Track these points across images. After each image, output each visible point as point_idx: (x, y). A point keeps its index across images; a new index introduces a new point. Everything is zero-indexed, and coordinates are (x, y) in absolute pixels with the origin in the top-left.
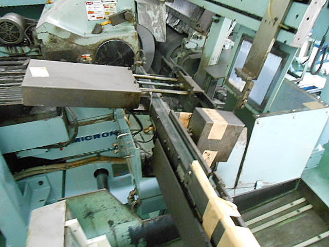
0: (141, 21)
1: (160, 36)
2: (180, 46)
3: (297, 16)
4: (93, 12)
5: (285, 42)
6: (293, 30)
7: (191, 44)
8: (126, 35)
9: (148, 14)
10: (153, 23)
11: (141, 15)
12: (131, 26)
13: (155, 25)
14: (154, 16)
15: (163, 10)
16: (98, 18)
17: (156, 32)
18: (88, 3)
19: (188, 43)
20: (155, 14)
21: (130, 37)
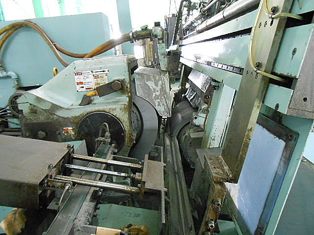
0: (139, 92)
1: (163, 110)
2: (190, 122)
3: (294, 52)
5: (277, 106)
7: (199, 121)
8: (113, 107)
9: (147, 84)
10: (154, 95)
11: (139, 86)
12: (124, 99)
13: (157, 97)
14: (154, 87)
15: (166, 80)
16: (87, 89)
17: (159, 105)
18: (77, 74)
19: (196, 118)
20: (156, 85)
21: (118, 110)
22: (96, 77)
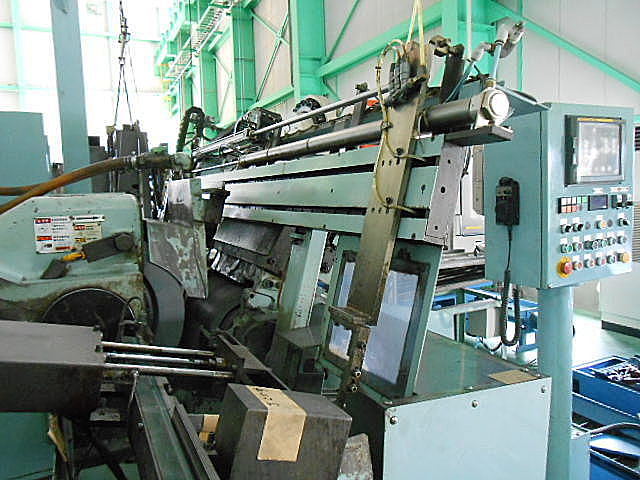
0: (154, 257)
1: (194, 286)
2: (239, 306)
3: (423, 188)
4: (49, 238)
5: (414, 236)
6: (422, 213)
7: (261, 299)
8: (116, 278)
9: (169, 243)
10: (180, 262)
11: (155, 246)
12: (132, 266)
13: (184, 265)
14: (181, 247)
15: (200, 236)
16: (57, 249)
17: (188, 278)
18: (40, 221)
19: (252, 296)
20: (184, 244)
21: (125, 284)
22: (78, 227)
